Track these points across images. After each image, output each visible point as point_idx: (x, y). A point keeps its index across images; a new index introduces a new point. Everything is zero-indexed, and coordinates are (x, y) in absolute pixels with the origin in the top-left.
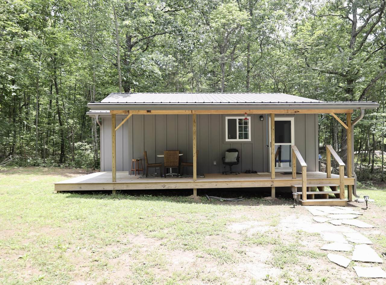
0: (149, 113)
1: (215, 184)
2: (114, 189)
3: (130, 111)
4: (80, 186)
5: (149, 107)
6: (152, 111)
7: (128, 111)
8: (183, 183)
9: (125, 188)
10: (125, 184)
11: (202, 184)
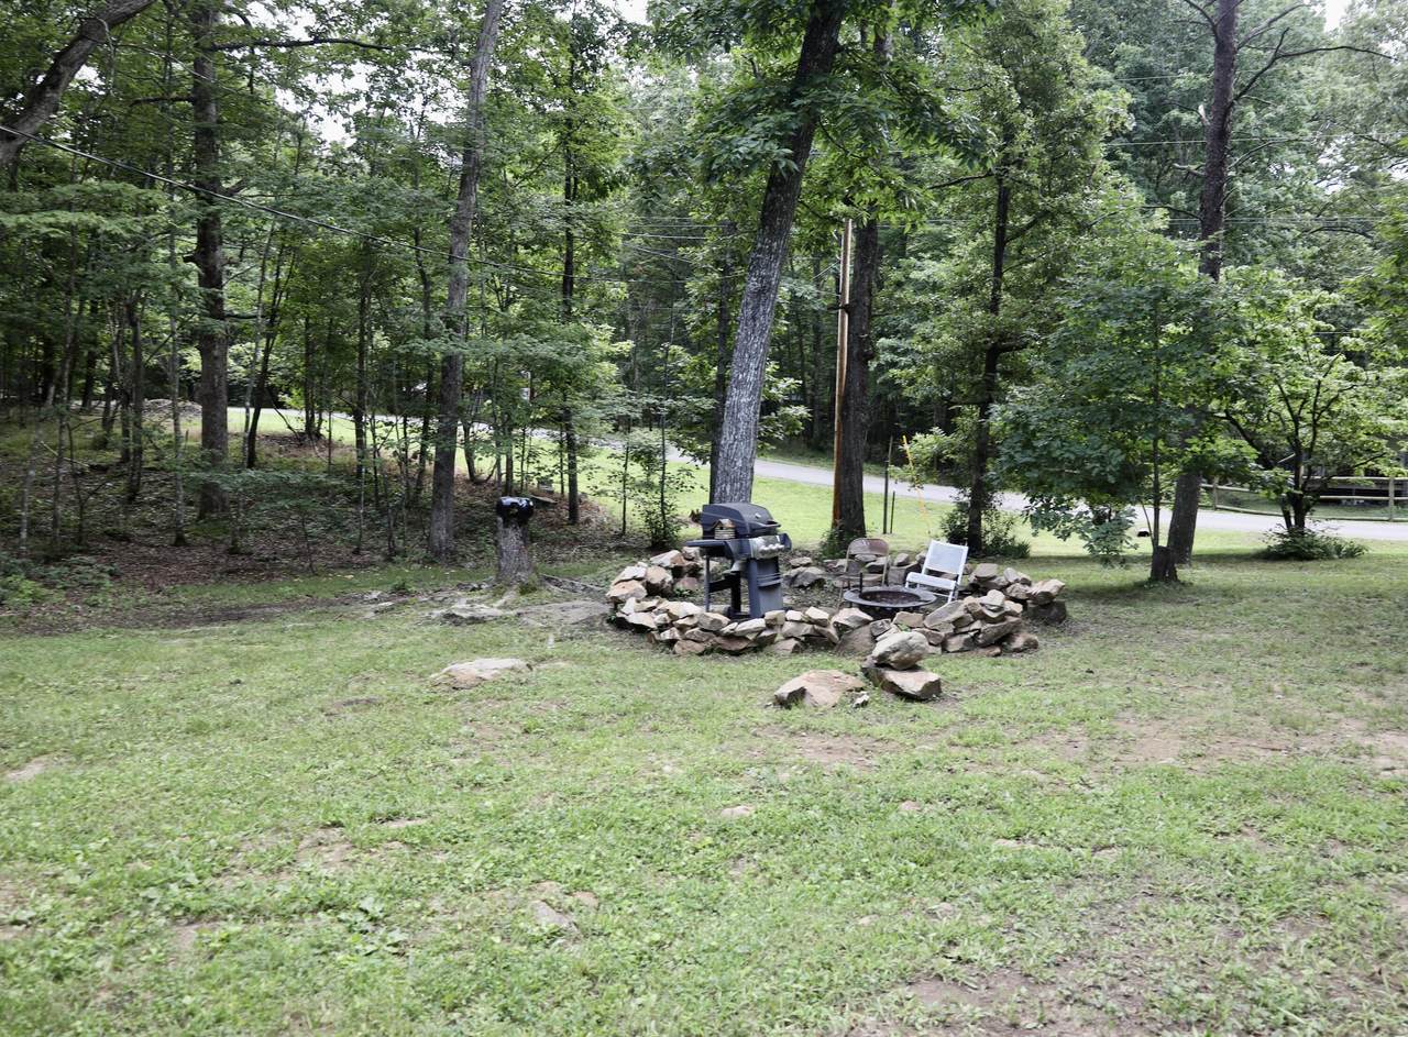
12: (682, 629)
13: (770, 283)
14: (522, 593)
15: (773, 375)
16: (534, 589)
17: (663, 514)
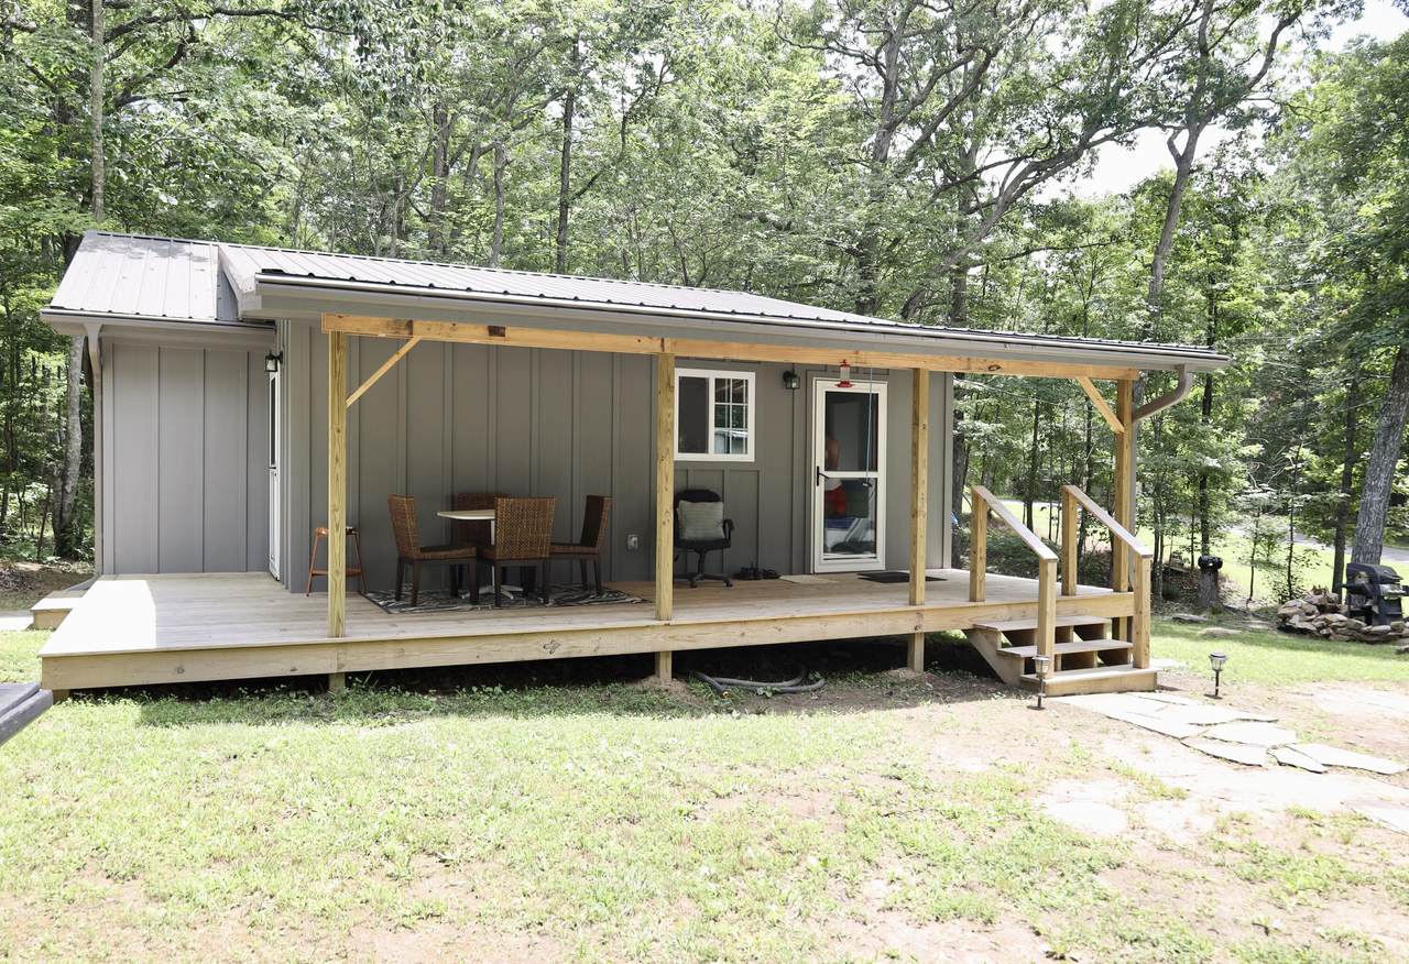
0: (496, 341)
1: (738, 629)
2: (340, 666)
3: (416, 326)
4: (176, 662)
5: (498, 315)
6: (508, 332)
7: (410, 325)
8: (624, 633)
9: (389, 661)
10: (390, 646)
11: (692, 631)
12: (1334, 628)
13: (1398, 421)
14: (1214, 613)
15: (1401, 471)
16: (1220, 612)
17: (1290, 585)
